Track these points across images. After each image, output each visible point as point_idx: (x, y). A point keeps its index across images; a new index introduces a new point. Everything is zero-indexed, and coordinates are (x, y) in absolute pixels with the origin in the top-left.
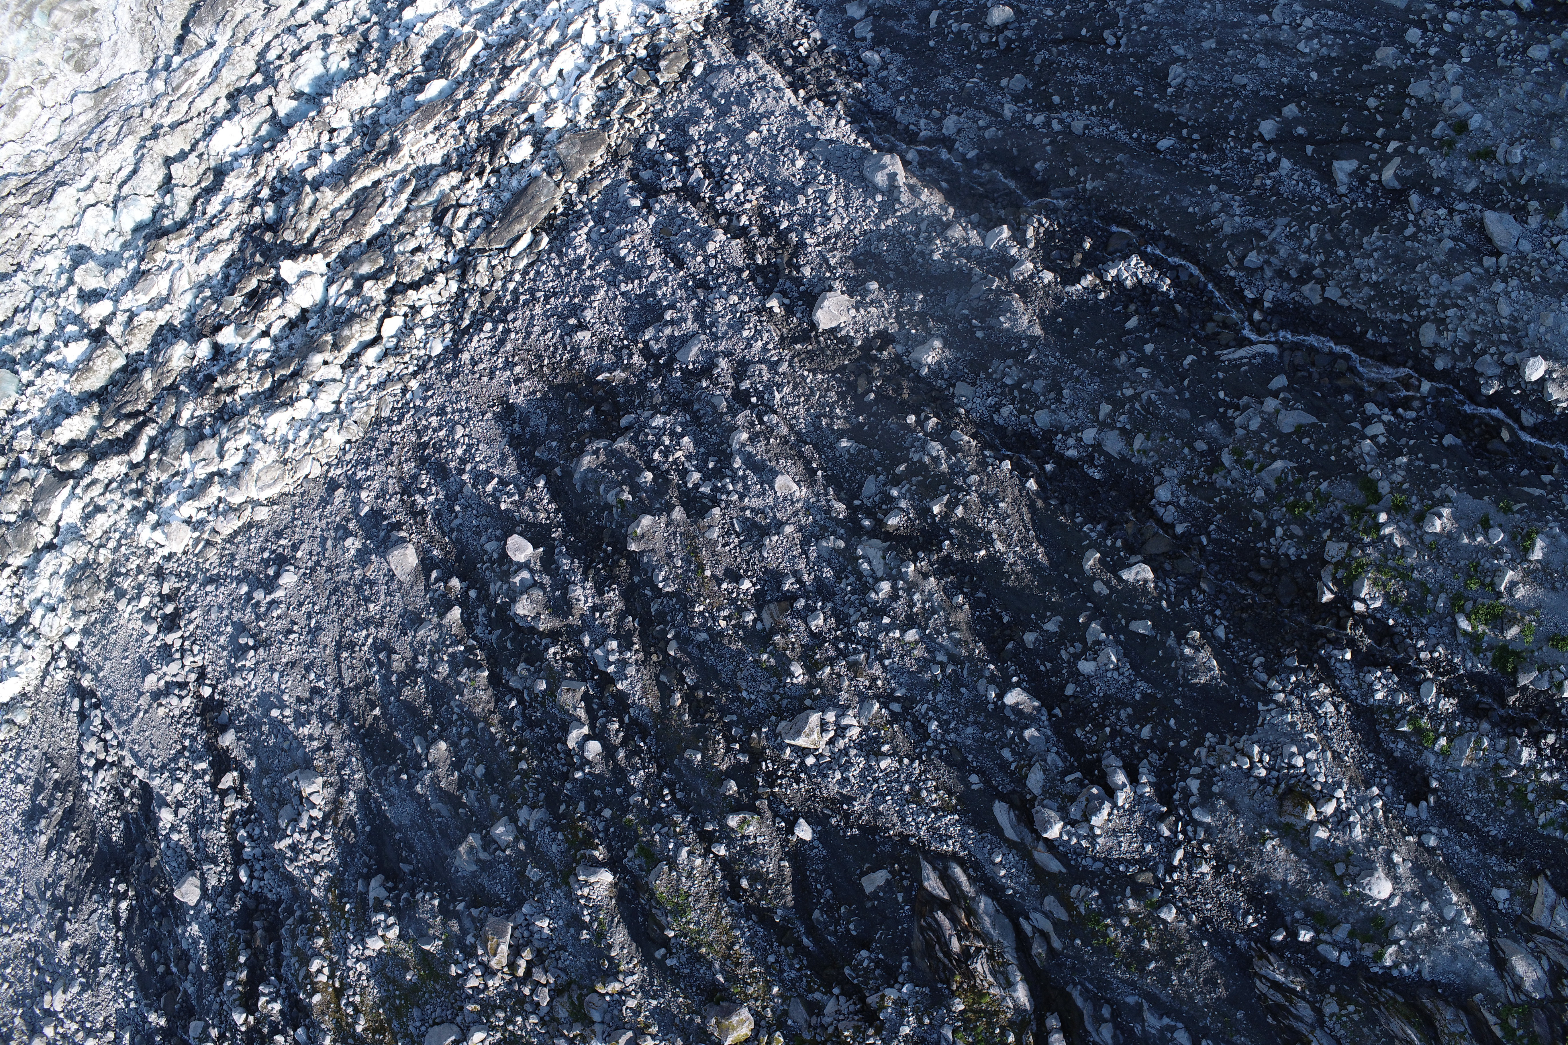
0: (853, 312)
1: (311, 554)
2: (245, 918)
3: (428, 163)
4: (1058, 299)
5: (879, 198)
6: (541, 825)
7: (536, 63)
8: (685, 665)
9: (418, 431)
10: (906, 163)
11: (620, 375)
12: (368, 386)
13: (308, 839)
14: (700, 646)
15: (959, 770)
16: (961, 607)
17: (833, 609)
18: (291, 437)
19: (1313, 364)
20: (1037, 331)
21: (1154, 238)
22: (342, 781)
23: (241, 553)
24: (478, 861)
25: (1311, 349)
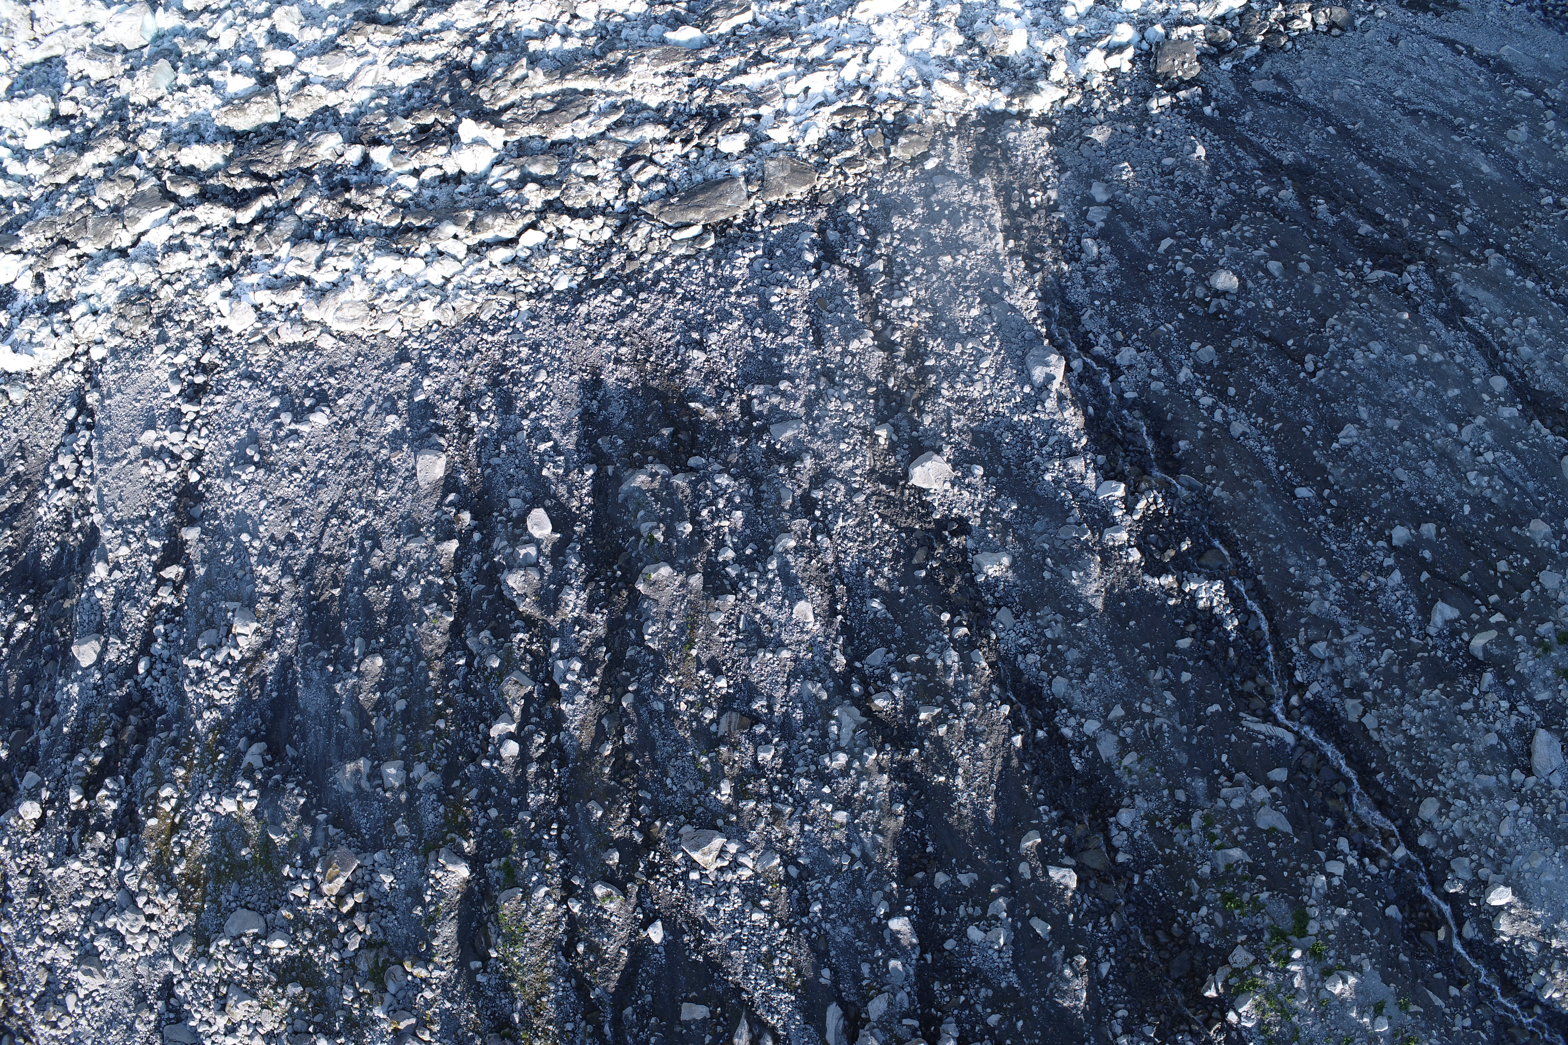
0: (948, 485)
1: (351, 407)
2: (125, 707)
3: (644, 101)
4: (1133, 583)
5: (1027, 389)
6: (430, 789)
7: (790, 68)
8: (630, 722)
9: (505, 352)
10: (1068, 369)
11: (711, 413)
12: (483, 282)
13: (217, 674)
14: (652, 713)
15: (817, 957)
16: (897, 816)
17: (786, 751)
18: (389, 287)
19: (1317, 772)
20: (1099, 604)
21: (1246, 574)
22: (274, 636)
23: (290, 368)
24: (358, 786)
25: (1323, 757)
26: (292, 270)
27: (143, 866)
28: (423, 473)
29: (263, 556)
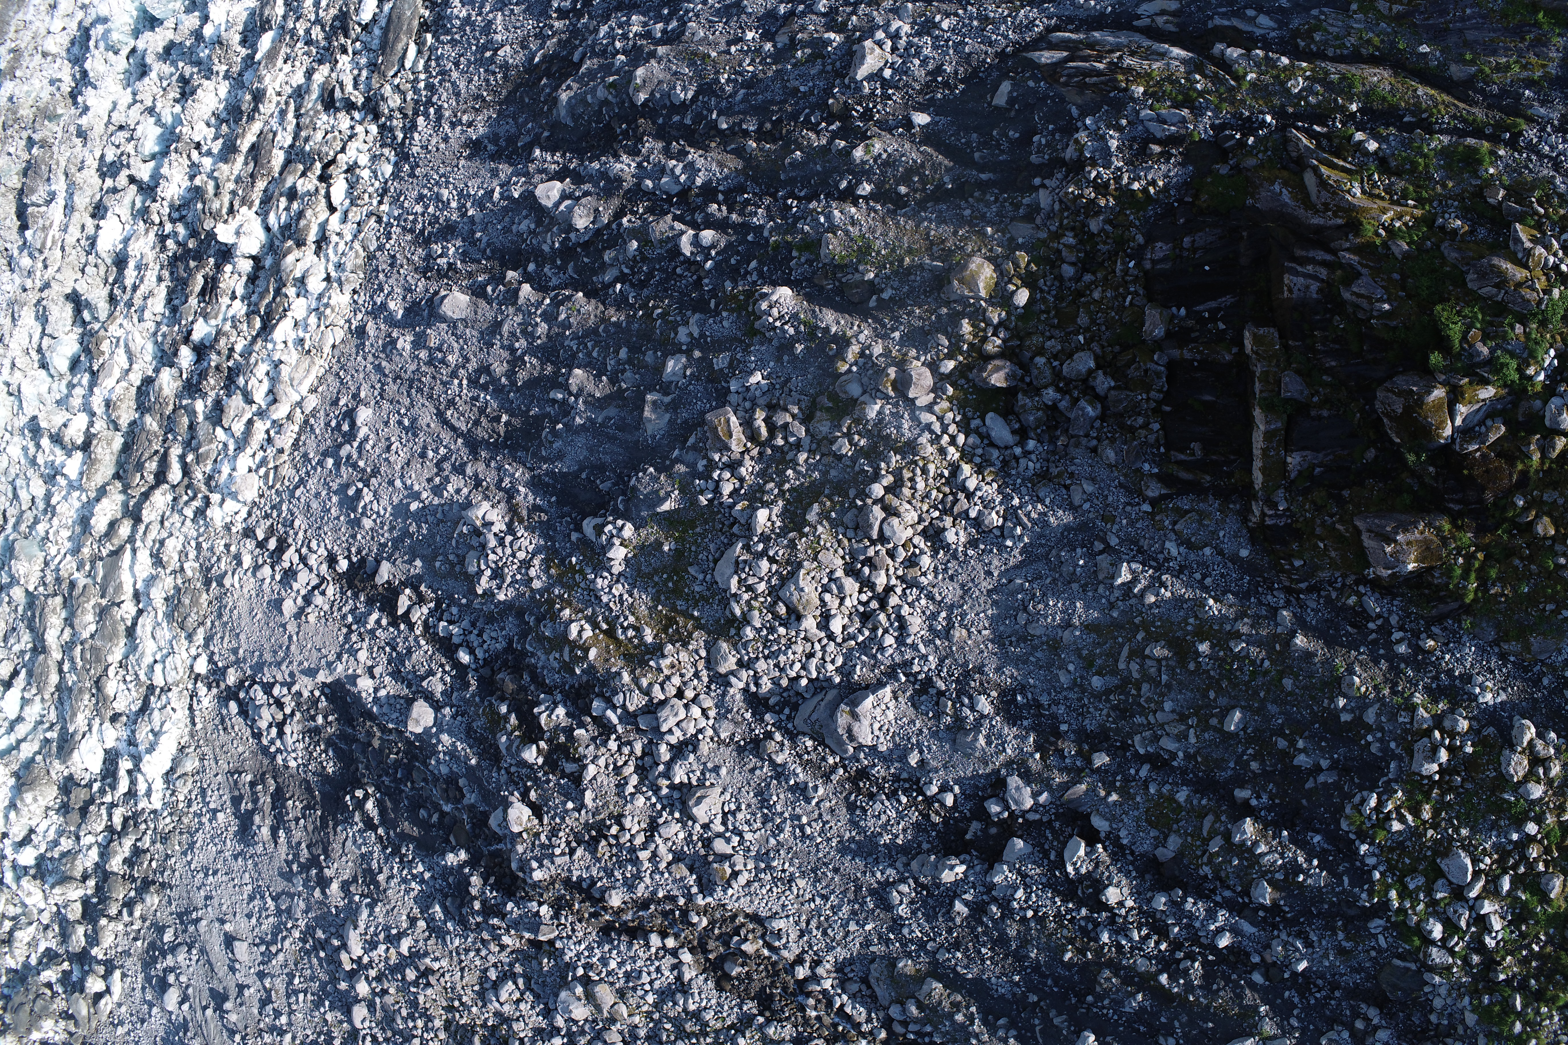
8: (741, 123)
9: (409, 229)
12: (346, 243)
13: (504, 550)
14: (743, 100)
18: (301, 334)
22: (507, 490)
23: (311, 445)
24: (668, 407)
26: (238, 428)
27: (626, 677)
28: (457, 311)
29: (437, 491)
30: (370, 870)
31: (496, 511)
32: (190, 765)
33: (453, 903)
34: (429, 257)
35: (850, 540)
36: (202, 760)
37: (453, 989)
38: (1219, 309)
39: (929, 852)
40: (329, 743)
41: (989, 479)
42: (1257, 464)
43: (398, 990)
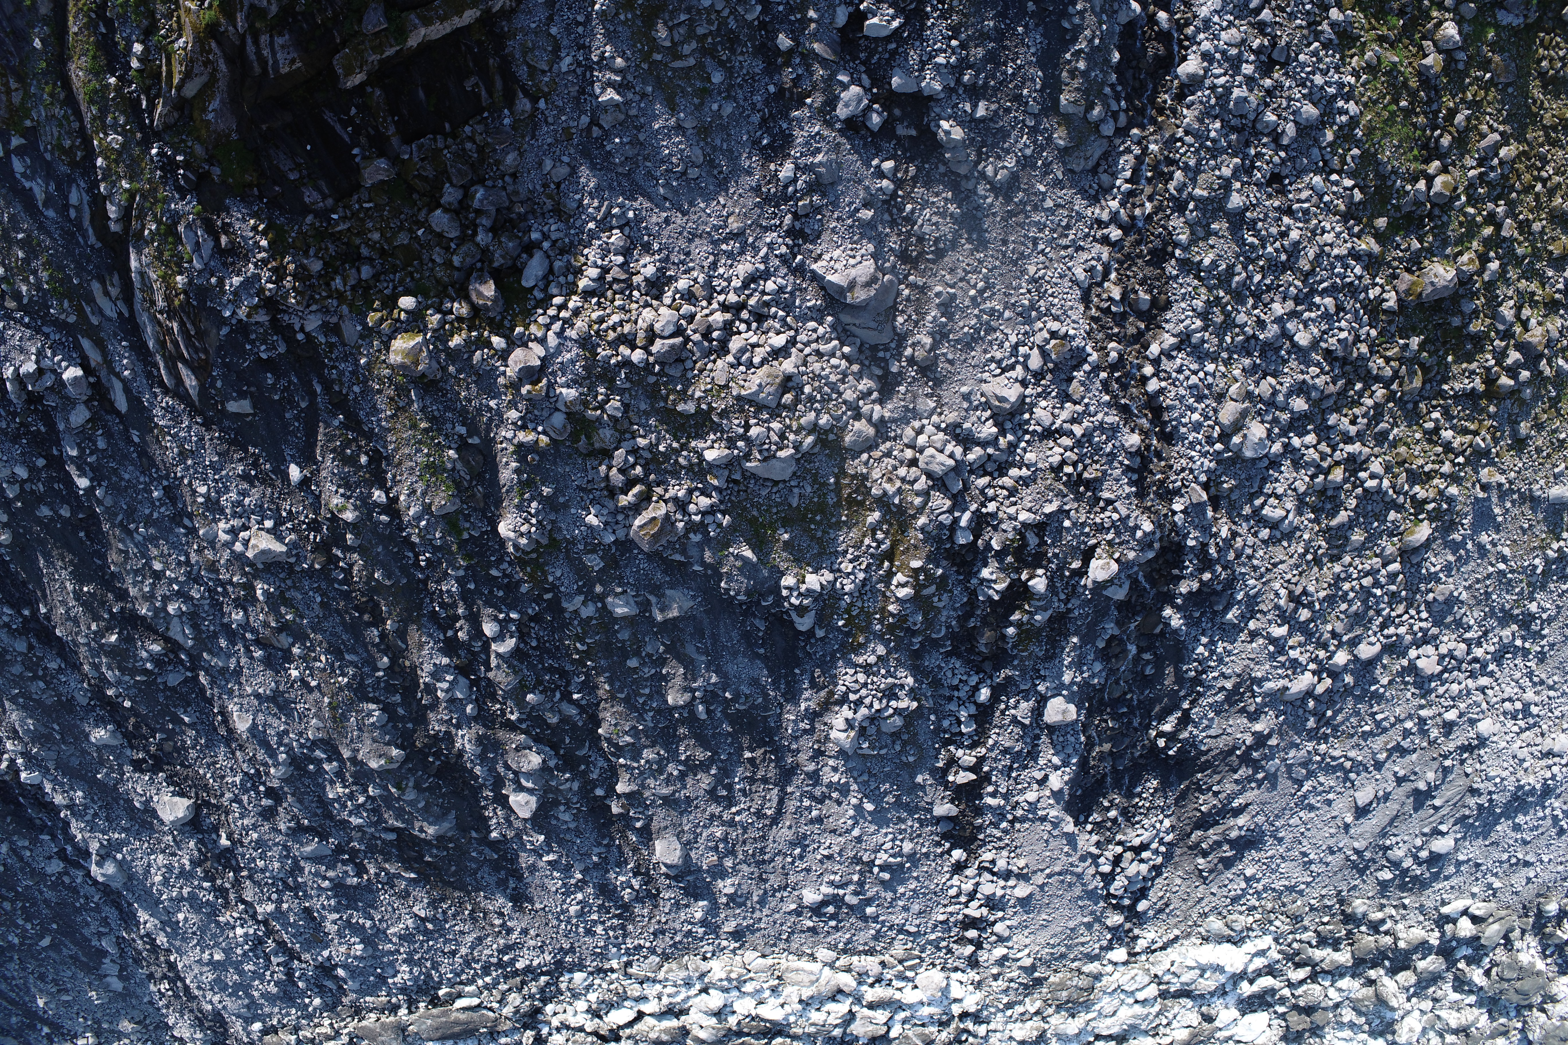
0: (156, 799)
1: (781, 901)
2: (998, 660)
5: (119, 857)
6: (570, 596)
8: (375, 645)
9: (622, 931)
11: (391, 869)
12: (665, 987)
13: (864, 698)
14: (354, 653)
15: (146, 452)
16: (114, 563)
17: (222, 617)
20: (8, 704)
22: (811, 721)
23: (864, 937)
27: (922, 520)
28: (672, 847)
29: (844, 790)
30: (1227, 699)
31: (834, 722)
32: (1215, 924)
33: (1218, 603)
34: (638, 899)
35: (695, 362)
36: (1206, 915)
37: (1297, 566)
38: (340, 121)
39: (945, 163)
40: (1130, 795)
41: (583, 259)
42: (458, 22)
43: (1325, 622)
